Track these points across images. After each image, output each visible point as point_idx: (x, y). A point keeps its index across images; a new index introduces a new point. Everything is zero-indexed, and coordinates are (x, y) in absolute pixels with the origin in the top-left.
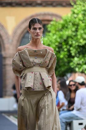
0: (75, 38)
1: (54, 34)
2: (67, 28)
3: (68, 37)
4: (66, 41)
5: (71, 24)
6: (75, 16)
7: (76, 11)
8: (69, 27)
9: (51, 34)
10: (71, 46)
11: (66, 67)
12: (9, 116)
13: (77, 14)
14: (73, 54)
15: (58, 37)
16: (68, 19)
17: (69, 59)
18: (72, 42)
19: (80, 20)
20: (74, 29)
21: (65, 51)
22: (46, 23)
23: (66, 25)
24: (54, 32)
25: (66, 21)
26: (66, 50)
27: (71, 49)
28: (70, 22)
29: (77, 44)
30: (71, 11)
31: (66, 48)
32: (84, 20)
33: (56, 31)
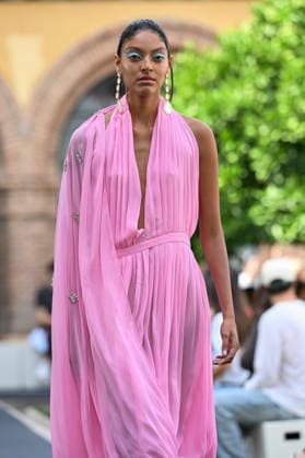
0: (269, 114)
1: (187, 101)
2: (237, 75)
3: (242, 111)
4: (235, 127)
5: (251, 61)
6: (268, 30)
7: (270, 13)
8: (245, 71)
10: (253, 143)
11: (235, 225)
12: (21, 409)
13: (277, 25)
14: (262, 175)
15: (203, 109)
16: (242, 42)
17: (246, 193)
18: (257, 127)
19: (285, 46)
20: (263, 81)
21: (231, 165)
23: (234, 67)
24: (188, 92)
25: (232, 49)
26: (233, 158)
27: (255, 153)
28: (249, 53)
29: (276, 136)
30: (254, 12)
31: (235, 151)
32: (301, 45)
33: (197, 88)
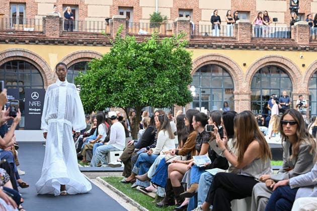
0: (114, 75)
1: (94, 72)
3: (107, 74)
6: (114, 54)
8: (108, 65)
9: (91, 71)
10: (110, 82)
11: (105, 102)
13: (116, 53)
14: (112, 90)
17: (107, 95)
18: (110, 78)
21: (104, 87)
22: (87, 60)
23: (106, 63)
24: (94, 69)
25: (104, 58)
30: (111, 49)
31: (105, 83)
32: (122, 58)
33: (96, 68)
